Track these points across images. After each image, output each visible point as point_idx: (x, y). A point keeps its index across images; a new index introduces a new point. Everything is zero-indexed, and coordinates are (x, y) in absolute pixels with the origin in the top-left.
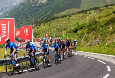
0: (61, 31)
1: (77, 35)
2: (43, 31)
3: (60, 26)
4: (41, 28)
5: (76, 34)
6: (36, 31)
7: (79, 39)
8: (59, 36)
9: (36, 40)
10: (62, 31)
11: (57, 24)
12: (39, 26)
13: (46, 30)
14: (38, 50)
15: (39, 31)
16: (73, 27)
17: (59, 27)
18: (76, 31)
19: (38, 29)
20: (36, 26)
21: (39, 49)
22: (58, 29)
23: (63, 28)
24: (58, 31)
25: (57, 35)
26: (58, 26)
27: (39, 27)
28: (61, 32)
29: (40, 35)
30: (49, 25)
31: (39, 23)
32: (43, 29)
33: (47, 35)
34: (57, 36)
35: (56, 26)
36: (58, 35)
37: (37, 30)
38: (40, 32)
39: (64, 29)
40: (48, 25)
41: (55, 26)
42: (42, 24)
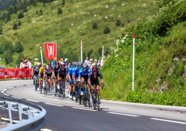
0: (107, 31)
1: (168, 45)
2: (35, 36)
3: (102, 12)
4: (30, 26)
5: (166, 39)
6: (9, 39)
7: (176, 59)
8: (100, 51)
9: (12, 74)
10: (112, 32)
11: (87, 5)
12: (21, 16)
13: (46, 33)
14: (21, 112)
15: (21, 38)
16: (152, 12)
17: (97, 17)
18: (162, 29)
19: (15, 27)
20: (9, 19)
21: (22, 106)
22: (95, 27)
23: (112, 19)
24: (95, 31)
25: (92, 47)
26: (92, 13)
27: (22, 20)
28: (108, 37)
29: (26, 53)
30: (60, 12)
31: (18, 6)
32: (38, 28)
33: (51, 52)
34: (92, 51)
35: (85, 15)
36: (95, 50)
37: (12, 32)
38: (25, 42)
39: (119, 24)
40: (55, 11)
41: (82, 13)
42: (32, 10)
